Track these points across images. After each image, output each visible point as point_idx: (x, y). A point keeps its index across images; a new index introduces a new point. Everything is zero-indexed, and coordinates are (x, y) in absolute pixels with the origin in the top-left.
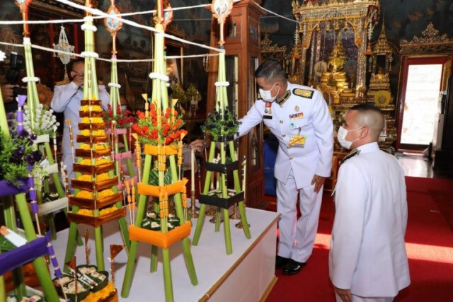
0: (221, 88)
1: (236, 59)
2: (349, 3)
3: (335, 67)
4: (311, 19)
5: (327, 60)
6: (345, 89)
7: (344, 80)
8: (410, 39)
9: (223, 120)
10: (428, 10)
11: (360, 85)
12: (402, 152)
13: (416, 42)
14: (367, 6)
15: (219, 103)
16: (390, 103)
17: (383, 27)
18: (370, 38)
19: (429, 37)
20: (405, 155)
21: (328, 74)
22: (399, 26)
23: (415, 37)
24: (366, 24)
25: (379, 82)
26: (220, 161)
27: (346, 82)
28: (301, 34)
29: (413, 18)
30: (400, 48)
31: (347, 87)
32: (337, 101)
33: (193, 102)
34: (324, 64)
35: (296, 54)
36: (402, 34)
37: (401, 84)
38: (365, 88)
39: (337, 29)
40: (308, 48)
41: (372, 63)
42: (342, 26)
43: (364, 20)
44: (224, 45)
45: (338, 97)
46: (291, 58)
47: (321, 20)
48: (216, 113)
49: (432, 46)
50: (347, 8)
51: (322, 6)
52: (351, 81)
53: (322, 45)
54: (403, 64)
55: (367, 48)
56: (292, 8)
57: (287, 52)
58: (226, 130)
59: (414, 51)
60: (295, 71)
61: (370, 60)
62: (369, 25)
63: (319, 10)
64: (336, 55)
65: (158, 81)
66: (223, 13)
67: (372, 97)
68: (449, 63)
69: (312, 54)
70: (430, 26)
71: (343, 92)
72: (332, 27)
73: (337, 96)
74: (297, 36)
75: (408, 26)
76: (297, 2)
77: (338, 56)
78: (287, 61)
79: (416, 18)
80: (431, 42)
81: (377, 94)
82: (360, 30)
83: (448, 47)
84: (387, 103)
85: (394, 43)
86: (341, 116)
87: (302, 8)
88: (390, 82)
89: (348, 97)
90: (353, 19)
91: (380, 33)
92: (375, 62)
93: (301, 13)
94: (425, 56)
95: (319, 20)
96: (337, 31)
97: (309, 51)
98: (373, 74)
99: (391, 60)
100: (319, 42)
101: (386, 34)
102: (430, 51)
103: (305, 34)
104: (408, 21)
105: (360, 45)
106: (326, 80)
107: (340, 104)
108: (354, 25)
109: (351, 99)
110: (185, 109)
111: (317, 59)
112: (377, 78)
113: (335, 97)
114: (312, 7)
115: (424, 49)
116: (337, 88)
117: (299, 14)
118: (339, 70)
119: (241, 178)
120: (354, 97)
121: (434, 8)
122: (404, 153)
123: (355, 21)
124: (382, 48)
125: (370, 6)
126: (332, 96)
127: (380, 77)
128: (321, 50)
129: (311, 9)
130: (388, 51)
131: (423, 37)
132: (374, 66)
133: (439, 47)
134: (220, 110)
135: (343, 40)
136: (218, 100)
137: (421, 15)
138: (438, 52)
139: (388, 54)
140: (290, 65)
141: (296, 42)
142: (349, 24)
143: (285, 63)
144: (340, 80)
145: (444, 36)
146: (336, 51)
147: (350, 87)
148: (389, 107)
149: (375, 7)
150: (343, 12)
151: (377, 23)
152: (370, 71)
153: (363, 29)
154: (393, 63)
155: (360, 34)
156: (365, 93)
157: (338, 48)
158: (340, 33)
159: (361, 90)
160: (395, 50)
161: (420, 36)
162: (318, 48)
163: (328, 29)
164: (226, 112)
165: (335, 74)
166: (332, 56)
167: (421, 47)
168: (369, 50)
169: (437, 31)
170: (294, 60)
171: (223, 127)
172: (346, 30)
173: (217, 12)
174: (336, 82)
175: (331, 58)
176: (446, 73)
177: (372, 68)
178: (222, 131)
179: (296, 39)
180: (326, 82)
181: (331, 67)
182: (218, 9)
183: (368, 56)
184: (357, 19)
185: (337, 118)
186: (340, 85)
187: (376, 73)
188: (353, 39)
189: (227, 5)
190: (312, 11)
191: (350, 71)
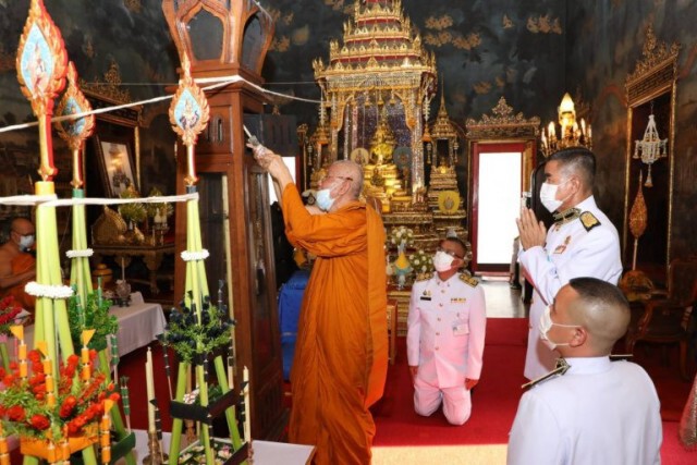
0: (194, 263)
1: (225, 179)
2: (394, 68)
3: (381, 158)
4: (343, 89)
5: (368, 147)
6: (398, 191)
7: (395, 176)
8: (478, 118)
9: (199, 324)
10: (497, 80)
11: (418, 185)
12: (480, 276)
13: (486, 123)
14: (420, 72)
15: (191, 293)
16: (460, 208)
17: (443, 101)
18: (427, 118)
19: (502, 117)
20: (484, 281)
21: (371, 167)
22: (462, 99)
23: (485, 116)
24: (420, 98)
25: (442, 179)
26: (198, 398)
27: (398, 178)
28: (329, 110)
29: (480, 90)
30: (466, 130)
31: (399, 187)
32: (386, 209)
33: (158, 219)
34: (364, 152)
35: (323, 139)
36: (468, 111)
37: (472, 180)
38: (424, 189)
39: (380, 103)
40: (338, 130)
41: (432, 151)
42: (387, 99)
43: (417, 91)
44: (195, 184)
45: (388, 202)
46: (315, 143)
47: (356, 89)
48: (186, 310)
49: (506, 129)
50: (392, 74)
51: (358, 70)
52: (405, 177)
53: (360, 124)
54: (472, 153)
55: (423, 132)
56: (313, 70)
57: (310, 133)
58: (205, 342)
59: (486, 136)
60: (323, 162)
61: (429, 147)
62: (424, 99)
63: (353, 76)
64: (380, 140)
65: (47, 303)
66: (191, 126)
67: (435, 199)
68: (529, 151)
69: (346, 136)
70: (502, 101)
71: (394, 195)
72: (373, 99)
73: (385, 201)
74: (322, 112)
75: (474, 100)
76: (321, 62)
77: (384, 140)
78: (310, 149)
79: (484, 91)
80: (505, 123)
81: (442, 196)
82: (413, 106)
83: (526, 130)
84: (455, 209)
85: (458, 123)
86: (395, 235)
87: (328, 71)
88: (457, 178)
89: (402, 202)
90: (402, 90)
91: (438, 109)
92: (435, 150)
93: (327, 78)
94: (499, 141)
95: (355, 89)
96: (381, 107)
97: (341, 134)
98: (434, 167)
99: (456, 147)
100: (355, 119)
101: (447, 110)
102: (504, 136)
103: (334, 108)
104: (474, 93)
105: (413, 127)
106: (369, 176)
107: (391, 212)
108: (403, 98)
109: (406, 205)
110: (144, 233)
111: (354, 143)
112: (439, 173)
113: (383, 202)
114: (342, 70)
115: (497, 133)
116: (385, 188)
117: (323, 79)
118: (387, 161)
119: (240, 419)
120: (411, 201)
121: (504, 78)
122: (484, 278)
123: (404, 95)
124: (444, 129)
125: (424, 74)
126: (379, 201)
127: (443, 170)
128: (359, 131)
129: (341, 73)
130: (452, 135)
131: (495, 116)
132: (434, 156)
133: (515, 129)
134: (194, 306)
135: (389, 118)
136: (188, 288)
137: (489, 87)
138: (516, 137)
139: (453, 138)
140: (315, 151)
141: (322, 122)
142: (396, 96)
143: (307, 151)
144: (389, 176)
145: (520, 115)
146: (380, 133)
147: (403, 187)
148: (458, 214)
149: (430, 75)
150: (387, 80)
151: (434, 95)
152: (429, 162)
153: (416, 104)
154: (460, 151)
155: (413, 111)
156: (425, 196)
157: (383, 129)
158: (384, 109)
159: (419, 193)
160: (461, 133)
161: (490, 114)
162: (355, 128)
163: (367, 104)
164: (205, 307)
165: (381, 167)
166: (376, 140)
167: (493, 130)
168: (427, 135)
169: (511, 109)
170: (320, 147)
171: (199, 338)
172: (392, 105)
173: (180, 124)
174: (384, 179)
175: (374, 143)
176: (527, 165)
177: (431, 158)
178: (200, 345)
179: (322, 117)
180: (368, 179)
181: (375, 156)
182: (183, 119)
183: (425, 143)
184: (407, 89)
185: (389, 238)
186: (388, 183)
187: (438, 165)
188: (403, 116)
189: (199, 112)
190: (343, 77)
191: (403, 162)
